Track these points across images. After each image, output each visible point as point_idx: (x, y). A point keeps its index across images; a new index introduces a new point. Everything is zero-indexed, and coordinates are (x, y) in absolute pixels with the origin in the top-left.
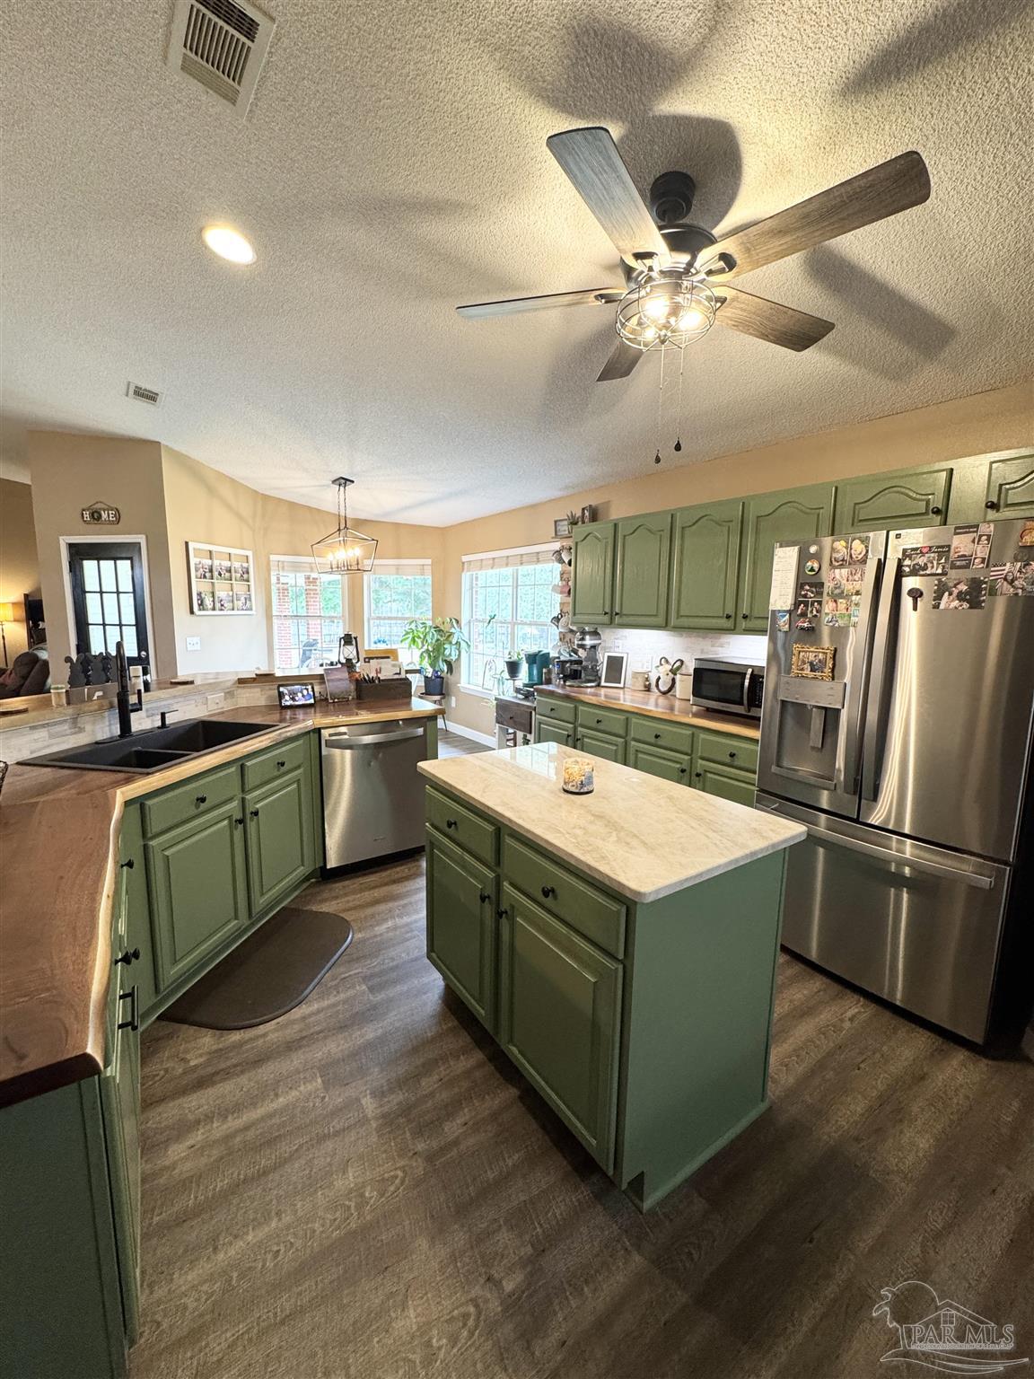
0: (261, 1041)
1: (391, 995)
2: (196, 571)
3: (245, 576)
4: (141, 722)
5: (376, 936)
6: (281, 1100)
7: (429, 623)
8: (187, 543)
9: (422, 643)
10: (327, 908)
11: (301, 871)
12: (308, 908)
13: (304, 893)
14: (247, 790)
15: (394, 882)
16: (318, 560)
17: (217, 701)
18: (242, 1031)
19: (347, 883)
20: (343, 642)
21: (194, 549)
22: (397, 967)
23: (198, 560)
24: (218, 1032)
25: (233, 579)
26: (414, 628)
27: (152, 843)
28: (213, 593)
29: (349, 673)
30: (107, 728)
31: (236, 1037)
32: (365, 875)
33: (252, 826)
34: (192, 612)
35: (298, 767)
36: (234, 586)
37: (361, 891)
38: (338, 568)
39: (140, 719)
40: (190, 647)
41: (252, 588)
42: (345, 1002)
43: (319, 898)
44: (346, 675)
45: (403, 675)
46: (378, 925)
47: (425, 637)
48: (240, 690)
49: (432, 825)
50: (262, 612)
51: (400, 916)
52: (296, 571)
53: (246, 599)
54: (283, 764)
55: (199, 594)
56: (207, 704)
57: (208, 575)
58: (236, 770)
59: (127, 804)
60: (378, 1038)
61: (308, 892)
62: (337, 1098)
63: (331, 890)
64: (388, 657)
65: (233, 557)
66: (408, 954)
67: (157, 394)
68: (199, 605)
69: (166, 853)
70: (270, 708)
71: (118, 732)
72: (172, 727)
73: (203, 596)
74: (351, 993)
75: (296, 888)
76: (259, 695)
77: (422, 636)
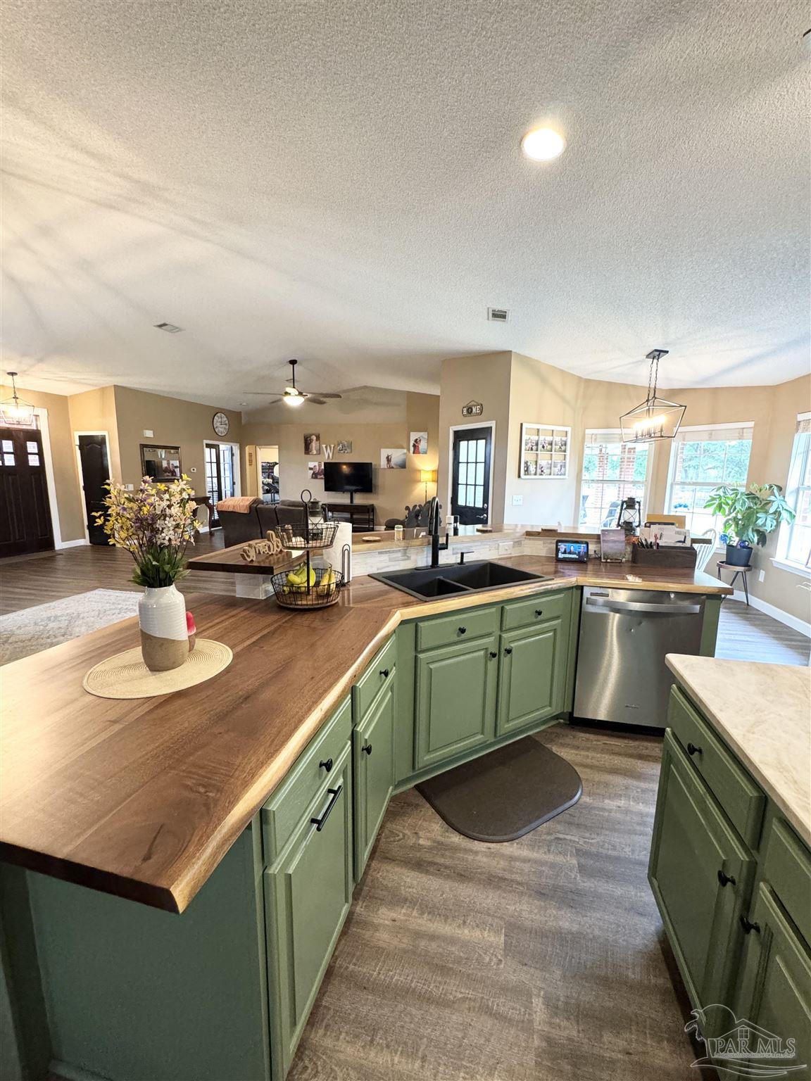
0: (470, 857)
1: (600, 890)
2: (526, 445)
3: (563, 448)
4: (446, 558)
5: (604, 809)
6: (466, 931)
7: (743, 490)
8: (522, 424)
9: (730, 510)
10: (566, 754)
11: (547, 711)
12: (548, 746)
13: (549, 730)
14: (504, 629)
15: (640, 757)
16: (625, 431)
17: (507, 548)
18: (462, 836)
19: (592, 737)
20: (625, 506)
21: (527, 428)
22: (617, 859)
23: (528, 437)
24: (446, 826)
25: (553, 450)
26: (722, 494)
27: (421, 656)
28: (536, 462)
29: (626, 535)
30: (422, 559)
31: (456, 839)
32: (612, 736)
33: (505, 660)
34: (519, 476)
35: (558, 618)
36: (554, 456)
37: (602, 751)
38: (642, 436)
39: (447, 555)
40: (515, 503)
41: (568, 457)
42: (553, 866)
43: (563, 741)
44: (623, 538)
45: (688, 544)
46: (610, 798)
47: (734, 503)
48: (527, 541)
49: (674, 734)
50: (574, 474)
51: (637, 800)
52: (606, 442)
53: (561, 466)
54: (540, 613)
55: (526, 463)
56: (498, 549)
57: (534, 448)
58: (496, 610)
59: (403, 623)
60: (570, 933)
61: (555, 730)
62: (512, 973)
63: (574, 737)
64: (673, 524)
65: (555, 433)
66: (633, 851)
67: (506, 312)
68: (525, 471)
69: (432, 666)
70: (548, 559)
71: (430, 563)
72: (467, 564)
73: (529, 464)
74: (560, 859)
75: (544, 722)
76: (541, 547)
77: (730, 503)
